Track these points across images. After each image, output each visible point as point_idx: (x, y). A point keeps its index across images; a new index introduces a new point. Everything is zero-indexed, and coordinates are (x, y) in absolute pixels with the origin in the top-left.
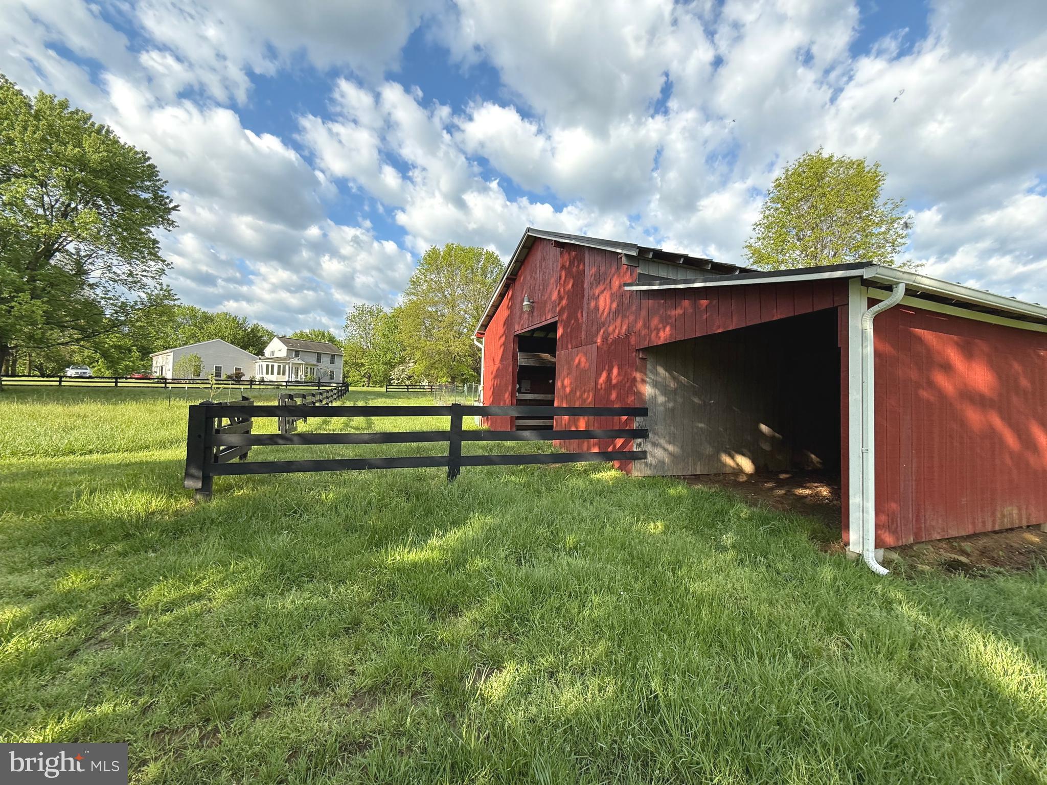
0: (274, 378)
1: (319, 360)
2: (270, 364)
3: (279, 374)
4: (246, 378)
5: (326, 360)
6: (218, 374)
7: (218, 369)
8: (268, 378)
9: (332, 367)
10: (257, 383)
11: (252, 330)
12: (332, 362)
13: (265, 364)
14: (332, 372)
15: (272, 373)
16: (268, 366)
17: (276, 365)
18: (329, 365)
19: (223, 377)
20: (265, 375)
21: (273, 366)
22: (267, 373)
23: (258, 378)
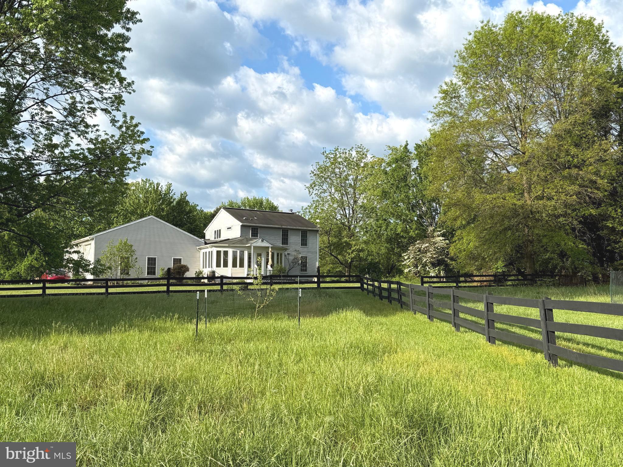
0: (228, 271)
1: (285, 241)
2: (222, 250)
3: (234, 265)
4: (191, 274)
5: (295, 240)
6: (152, 271)
7: (152, 262)
8: (221, 272)
9: (304, 252)
10: (206, 281)
11: (179, 203)
12: (304, 243)
13: (215, 250)
14: (304, 259)
15: (226, 265)
16: (218, 253)
17: (230, 251)
18: (299, 247)
19: (159, 273)
20: (214, 268)
21: (226, 253)
22: (218, 265)
23: (206, 272)
